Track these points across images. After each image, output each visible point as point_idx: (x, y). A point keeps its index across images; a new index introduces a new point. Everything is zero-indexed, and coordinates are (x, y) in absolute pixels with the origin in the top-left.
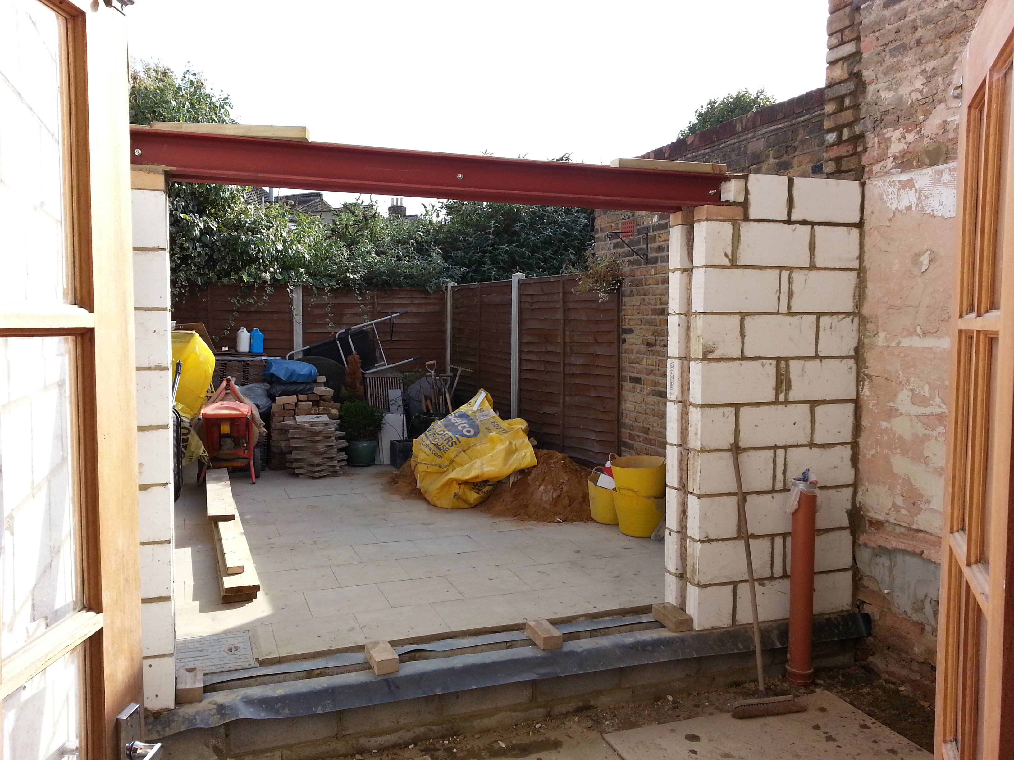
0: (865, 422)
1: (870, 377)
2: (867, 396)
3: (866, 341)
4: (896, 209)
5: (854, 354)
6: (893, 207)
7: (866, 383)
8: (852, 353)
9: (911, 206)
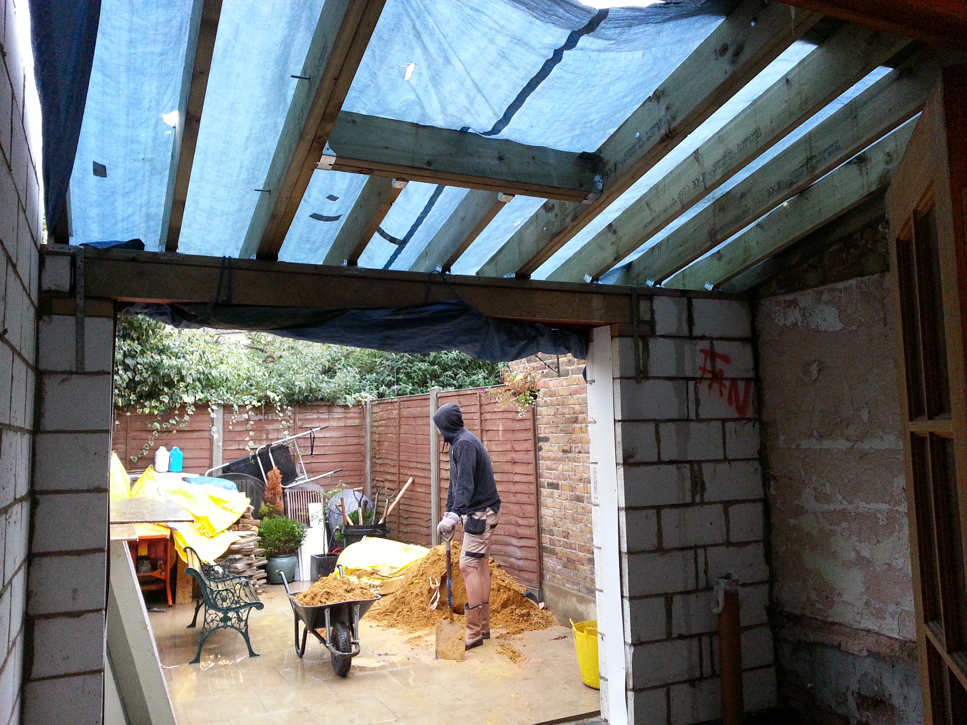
0: (775, 520)
1: (775, 477)
2: (773, 496)
3: (768, 444)
4: (784, 325)
5: (758, 457)
6: (781, 323)
7: (772, 483)
8: (756, 455)
9: (797, 322)
